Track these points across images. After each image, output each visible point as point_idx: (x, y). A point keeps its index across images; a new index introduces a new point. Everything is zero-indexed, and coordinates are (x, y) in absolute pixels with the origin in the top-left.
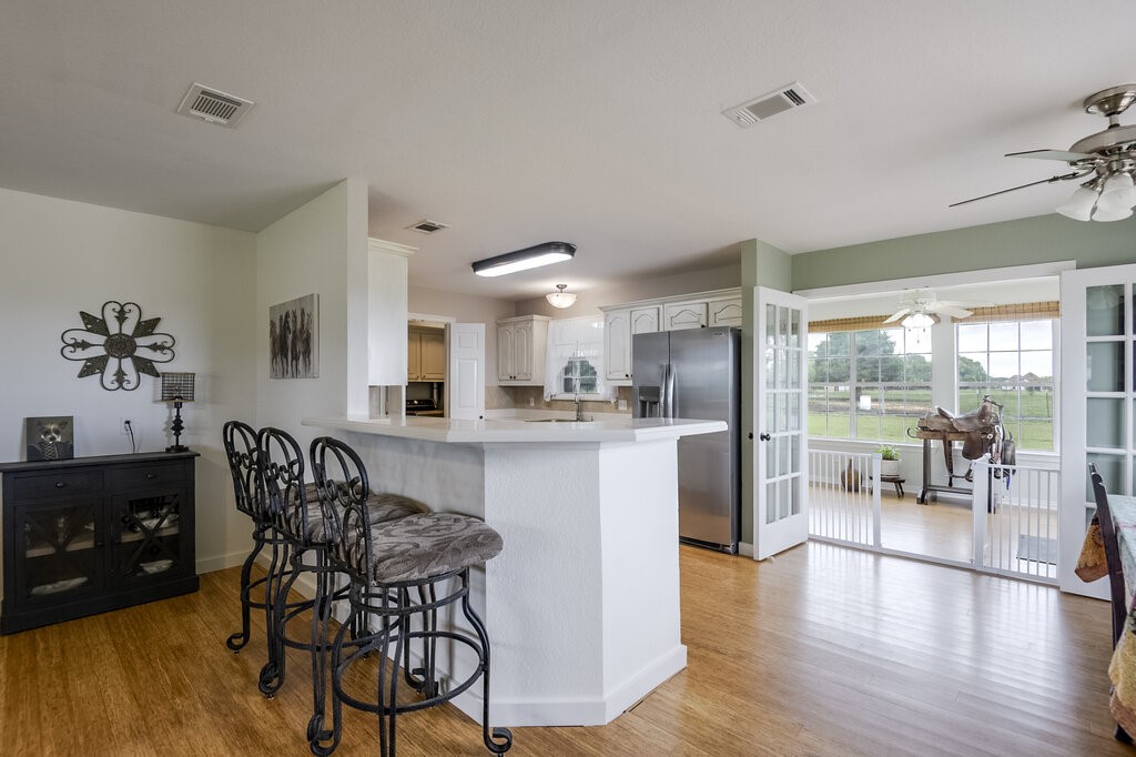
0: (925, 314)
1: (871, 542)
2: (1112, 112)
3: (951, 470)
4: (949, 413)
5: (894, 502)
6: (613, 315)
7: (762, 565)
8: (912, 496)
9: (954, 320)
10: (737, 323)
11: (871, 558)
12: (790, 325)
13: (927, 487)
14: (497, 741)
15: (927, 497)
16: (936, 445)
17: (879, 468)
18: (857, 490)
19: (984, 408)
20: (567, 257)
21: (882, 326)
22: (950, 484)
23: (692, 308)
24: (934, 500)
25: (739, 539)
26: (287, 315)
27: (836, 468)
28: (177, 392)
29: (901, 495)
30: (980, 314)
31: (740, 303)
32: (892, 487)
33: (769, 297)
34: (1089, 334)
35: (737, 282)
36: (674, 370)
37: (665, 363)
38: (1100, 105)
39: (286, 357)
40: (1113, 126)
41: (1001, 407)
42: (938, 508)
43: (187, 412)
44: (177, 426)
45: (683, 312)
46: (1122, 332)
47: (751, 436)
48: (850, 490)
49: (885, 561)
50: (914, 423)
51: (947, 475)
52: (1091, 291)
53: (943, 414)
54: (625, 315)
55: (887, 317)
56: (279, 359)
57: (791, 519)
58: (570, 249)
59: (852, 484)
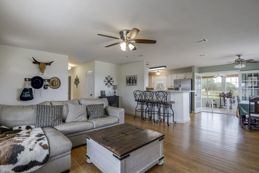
0: (220, 76)
1: (212, 111)
2: (239, 57)
3: (225, 103)
4: (224, 93)
5: (215, 108)
6: (168, 76)
7: (196, 114)
8: (218, 107)
9: (225, 77)
10: (192, 78)
11: (212, 113)
12: (199, 78)
13: (221, 106)
14: (174, 122)
15: (221, 107)
16: (222, 98)
17: (213, 103)
18: (208, 107)
19: (230, 92)
20: (165, 68)
21: (214, 78)
22: (225, 105)
23: (182, 75)
24: (222, 108)
25: (192, 110)
26: (131, 77)
27: (205, 102)
28: (115, 88)
29: (216, 107)
30: (229, 76)
31: (192, 75)
32: (215, 106)
33: (196, 74)
34: (242, 80)
35: (191, 72)
36: (181, 85)
37: (180, 84)
38: (238, 56)
39: (130, 83)
40: (239, 58)
41: (233, 92)
42: (222, 109)
43: (116, 91)
44: (115, 93)
45: (181, 76)
46: (246, 80)
47: (194, 95)
48: (207, 106)
49: (214, 114)
50: (218, 95)
51: (224, 103)
52: (242, 74)
53: (223, 93)
54: (170, 76)
55: (214, 76)
56: (128, 83)
57: (199, 108)
58: (165, 67)
59: (207, 105)
